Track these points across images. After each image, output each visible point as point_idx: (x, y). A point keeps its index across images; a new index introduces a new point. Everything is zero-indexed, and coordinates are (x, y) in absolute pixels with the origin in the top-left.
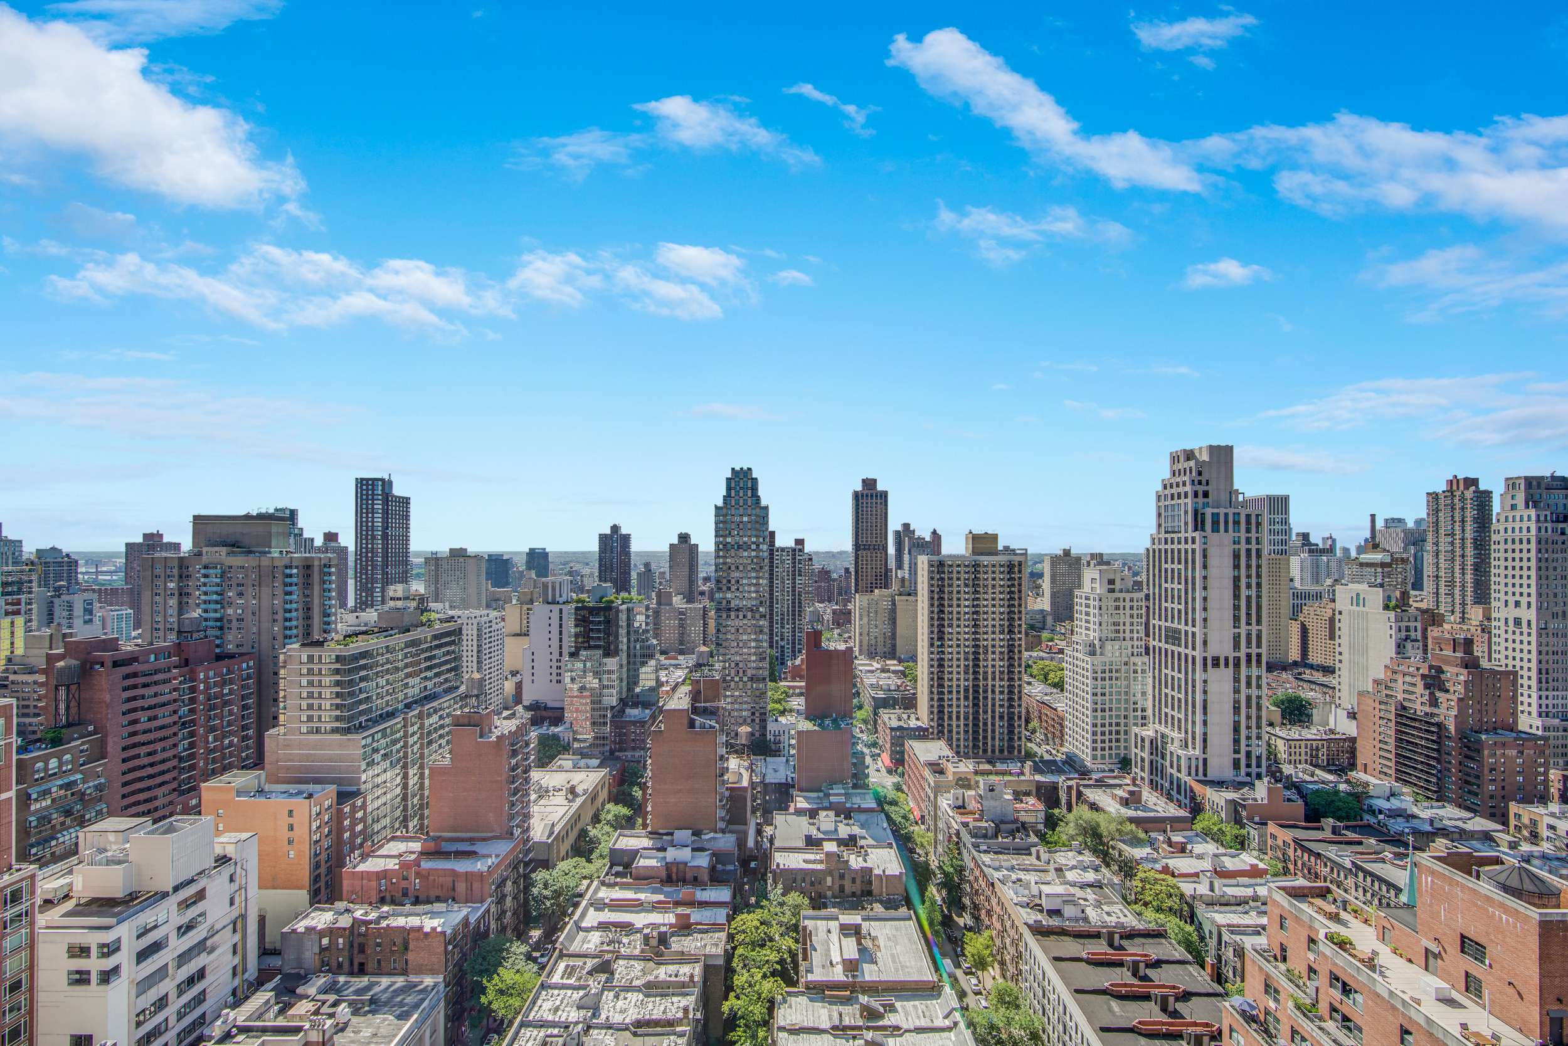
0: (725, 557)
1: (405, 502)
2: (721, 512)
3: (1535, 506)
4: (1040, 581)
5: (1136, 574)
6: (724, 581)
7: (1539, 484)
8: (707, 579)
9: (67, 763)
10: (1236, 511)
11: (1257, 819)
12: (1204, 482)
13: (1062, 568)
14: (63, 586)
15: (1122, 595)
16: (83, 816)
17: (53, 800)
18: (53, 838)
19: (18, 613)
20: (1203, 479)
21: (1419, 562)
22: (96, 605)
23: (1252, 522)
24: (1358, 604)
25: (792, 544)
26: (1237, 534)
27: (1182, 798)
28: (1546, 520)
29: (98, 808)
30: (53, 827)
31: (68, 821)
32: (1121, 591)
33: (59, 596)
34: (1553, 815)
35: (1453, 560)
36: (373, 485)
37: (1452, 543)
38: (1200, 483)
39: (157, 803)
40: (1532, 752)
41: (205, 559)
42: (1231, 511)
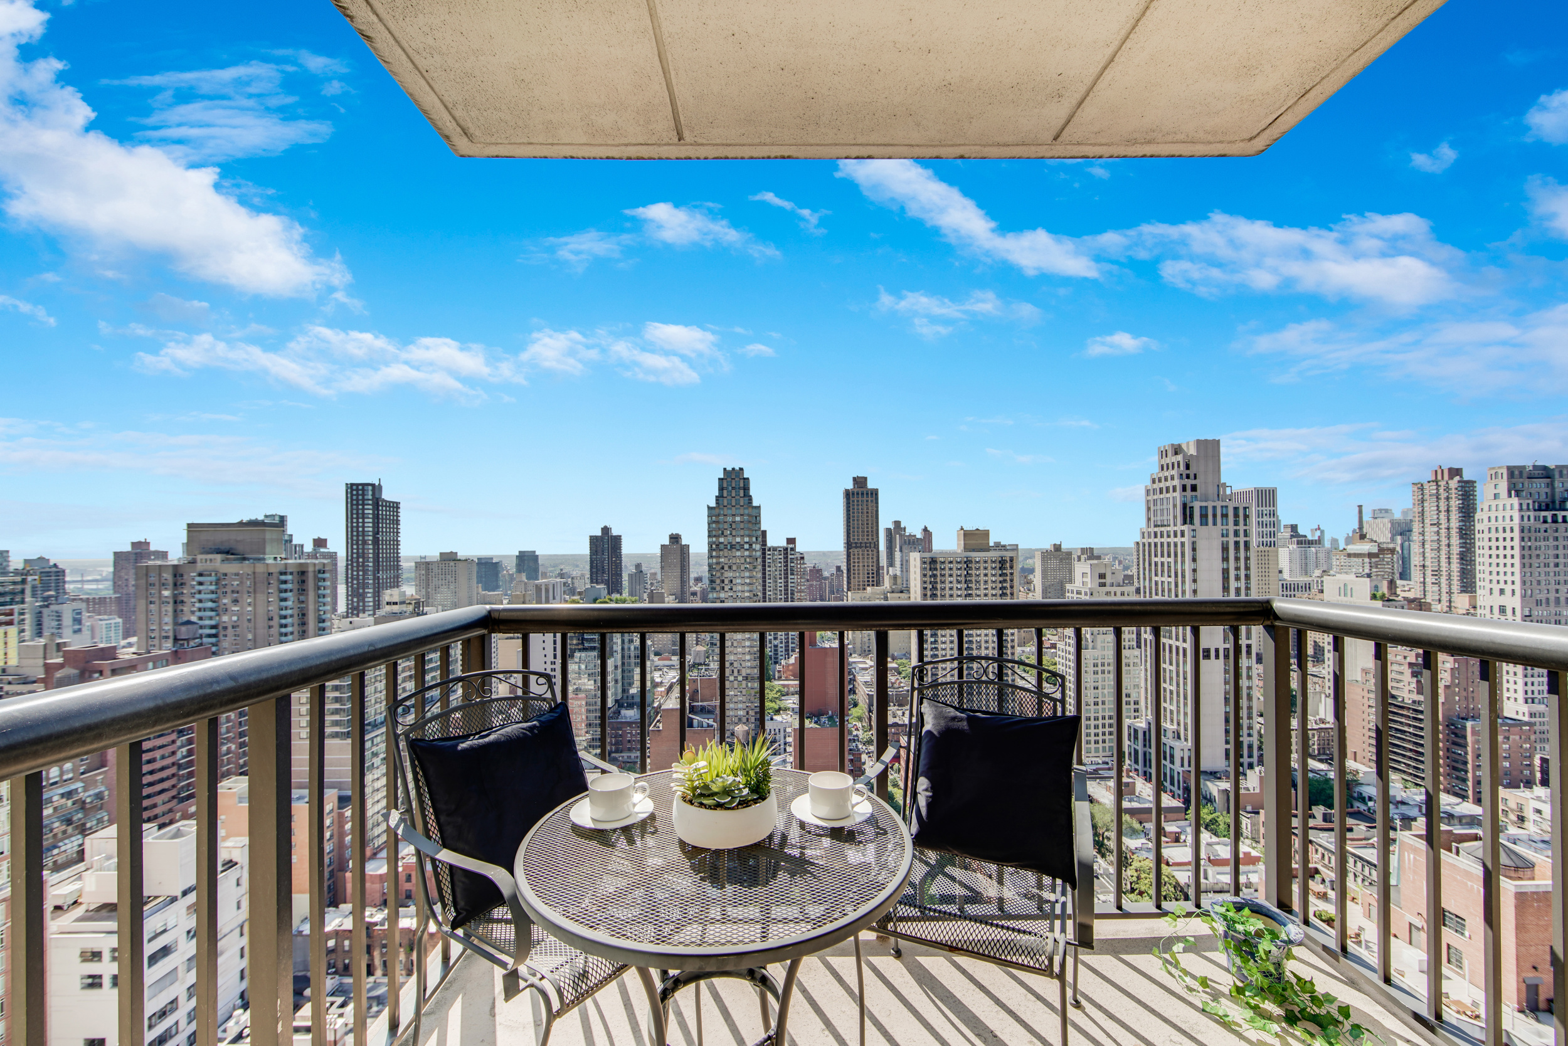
0: (718, 557)
1: (395, 506)
2: (714, 512)
3: (1517, 495)
4: (1031, 576)
5: (1126, 568)
6: (718, 581)
7: (1521, 473)
8: (698, 580)
9: (68, 772)
10: (1224, 504)
11: (1249, 808)
12: (1192, 476)
13: (1053, 563)
14: (52, 596)
15: (1112, 589)
16: (84, 824)
17: (55, 809)
18: (55, 847)
19: (10, 623)
20: (1191, 472)
21: (1405, 552)
22: (85, 615)
23: (1240, 515)
24: (1345, 595)
25: (784, 544)
26: (1225, 527)
27: (1175, 789)
28: (1528, 509)
29: (99, 816)
30: (55, 836)
31: (70, 829)
32: (1112, 585)
33: (47, 606)
34: (1538, 799)
35: (1439, 549)
36: (363, 490)
37: (1438, 533)
38: (1188, 477)
39: (157, 811)
40: (1517, 737)
41: (200, 566)
42: (1219, 504)
